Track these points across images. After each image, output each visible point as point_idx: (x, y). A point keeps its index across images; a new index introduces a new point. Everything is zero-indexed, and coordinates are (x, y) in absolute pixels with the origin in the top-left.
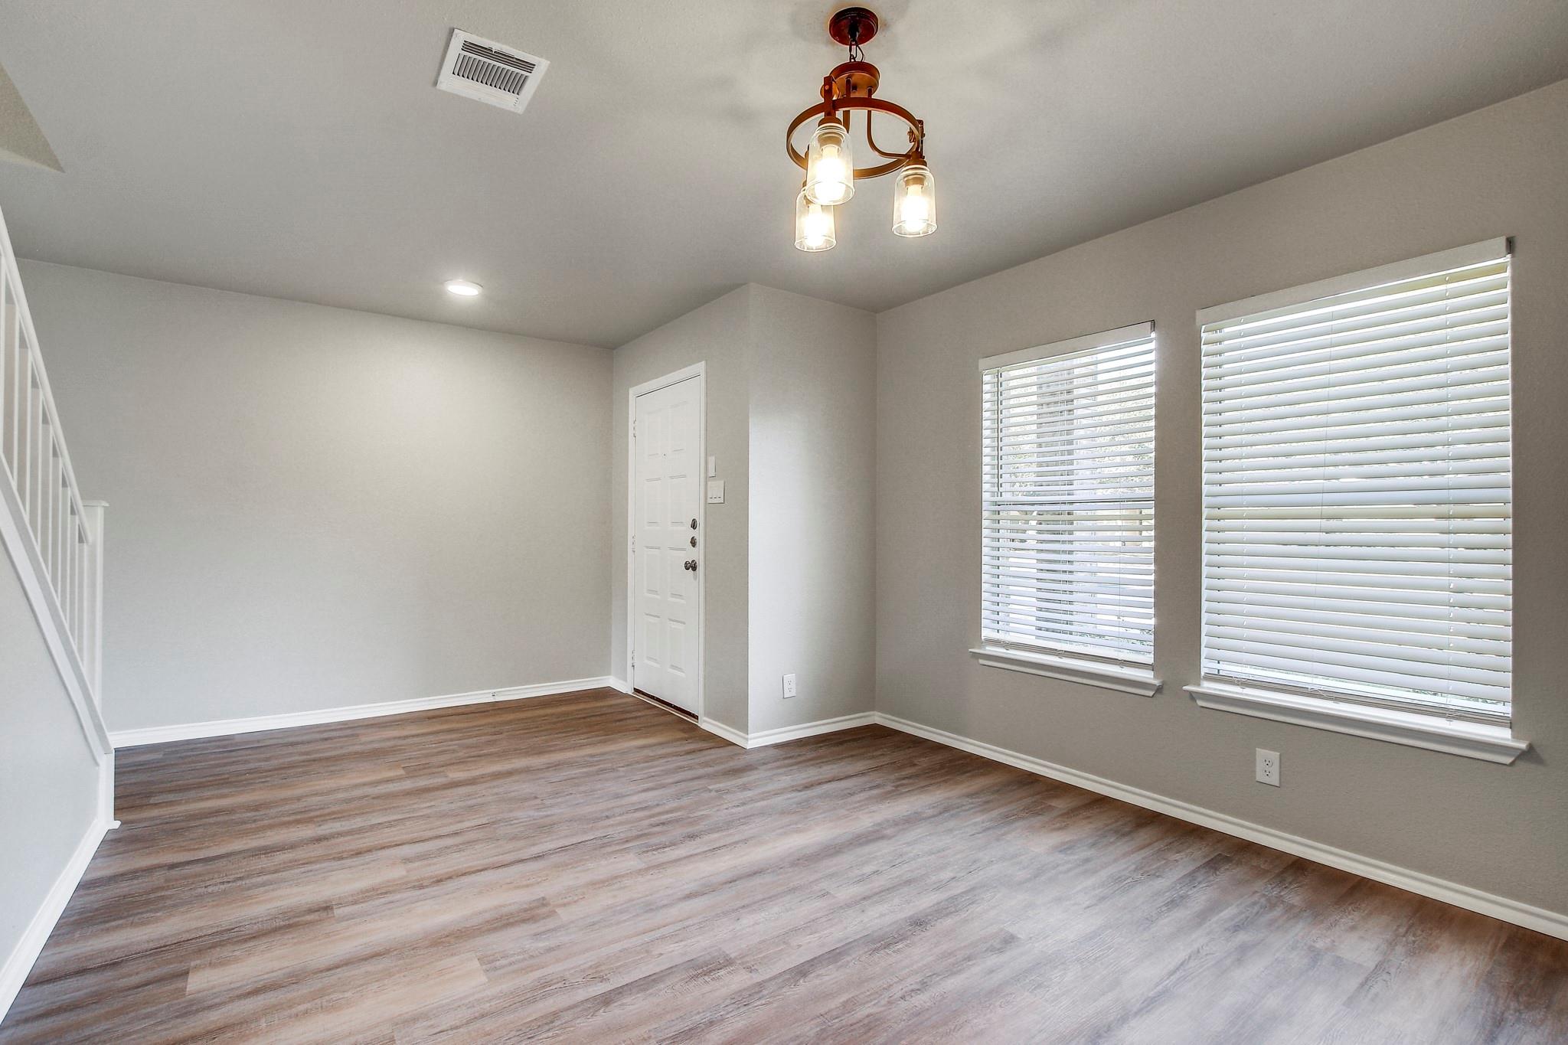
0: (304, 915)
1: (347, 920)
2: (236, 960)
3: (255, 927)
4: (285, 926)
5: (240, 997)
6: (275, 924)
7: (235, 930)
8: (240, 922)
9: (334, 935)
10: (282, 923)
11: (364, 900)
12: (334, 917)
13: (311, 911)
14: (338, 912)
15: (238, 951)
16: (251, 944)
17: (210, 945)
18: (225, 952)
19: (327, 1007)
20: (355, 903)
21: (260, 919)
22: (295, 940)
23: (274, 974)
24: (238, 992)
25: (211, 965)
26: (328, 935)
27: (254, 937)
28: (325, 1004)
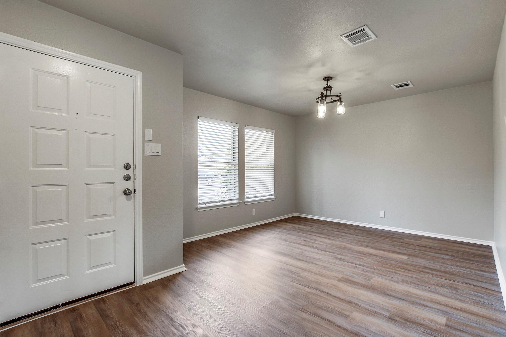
0: (399, 321)
1: (388, 310)
2: (429, 319)
3: (418, 328)
4: (408, 322)
5: (430, 307)
6: (411, 324)
7: (426, 332)
8: (423, 334)
9: (395, 307)
10: (408, 323)
11: (377, 313)
12: (391, 314)
13: (396, 321)
14: (388, 314)
15: (427, 322)
16: (422, 322)
17: (437, 332)
18: (431, 325)
19: (410, 293)
20: (380, 314)
21: (415, 330)
22: (407, 314)
23: (418, 307)
24: (430, 309)
25: (437, 323)
26: (397, 309)
27: (420, 324)
28: (410, 294)
